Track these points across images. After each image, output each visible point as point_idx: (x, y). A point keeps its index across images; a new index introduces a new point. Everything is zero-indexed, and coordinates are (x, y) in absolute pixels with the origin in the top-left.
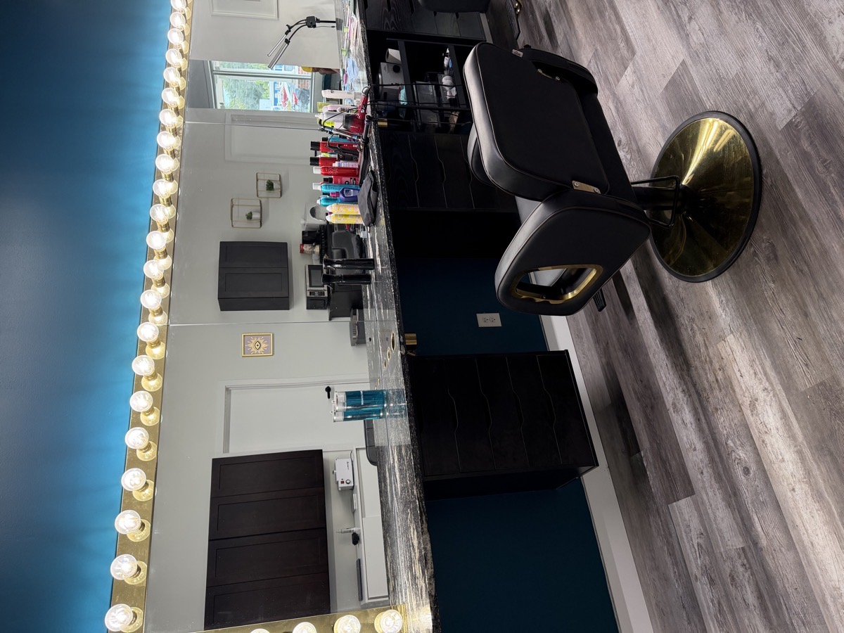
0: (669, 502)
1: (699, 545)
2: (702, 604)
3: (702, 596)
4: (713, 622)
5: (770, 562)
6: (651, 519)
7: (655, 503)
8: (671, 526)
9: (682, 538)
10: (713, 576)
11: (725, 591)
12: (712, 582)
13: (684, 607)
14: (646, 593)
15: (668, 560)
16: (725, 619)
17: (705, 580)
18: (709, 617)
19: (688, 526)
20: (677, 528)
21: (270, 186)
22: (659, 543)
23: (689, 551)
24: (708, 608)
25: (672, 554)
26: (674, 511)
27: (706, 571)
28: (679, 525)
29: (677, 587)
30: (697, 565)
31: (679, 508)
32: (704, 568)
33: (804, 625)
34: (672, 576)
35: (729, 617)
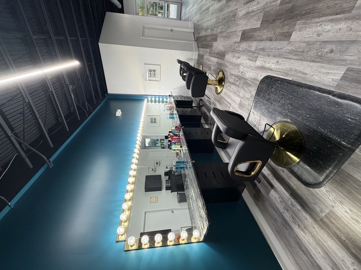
0: (268, 194)
1: (280, 201)
2: (288, 220)
3: (287, 217)
4: (293, 224)
5: (299, 192)
6: (266, 203)
7: (265, 197)
8: (271, 201)
9: (275, 203)
10: (287, 208)
11: (292, 211)
12: (287, 210)
13: (284, 225)
14: (272, 229)
15: (274, 213)
16: (295, 220)
17: (286, 211)
18: (291, 223)
19: (275, 198)
20: (273, 201)
21: (157, 163)
22: (270, 209)
23: (278, 205)
24: (290, 220)
25: (274, 210)
26: (271, 196)
27: (285, 208)
28: (273, 200)
29: (279, 220)
30: (282, 208)
31: (271, 194)
32: (284, 208)
33: (316, 204)
34: (277, 217)
35: (296, 219)
